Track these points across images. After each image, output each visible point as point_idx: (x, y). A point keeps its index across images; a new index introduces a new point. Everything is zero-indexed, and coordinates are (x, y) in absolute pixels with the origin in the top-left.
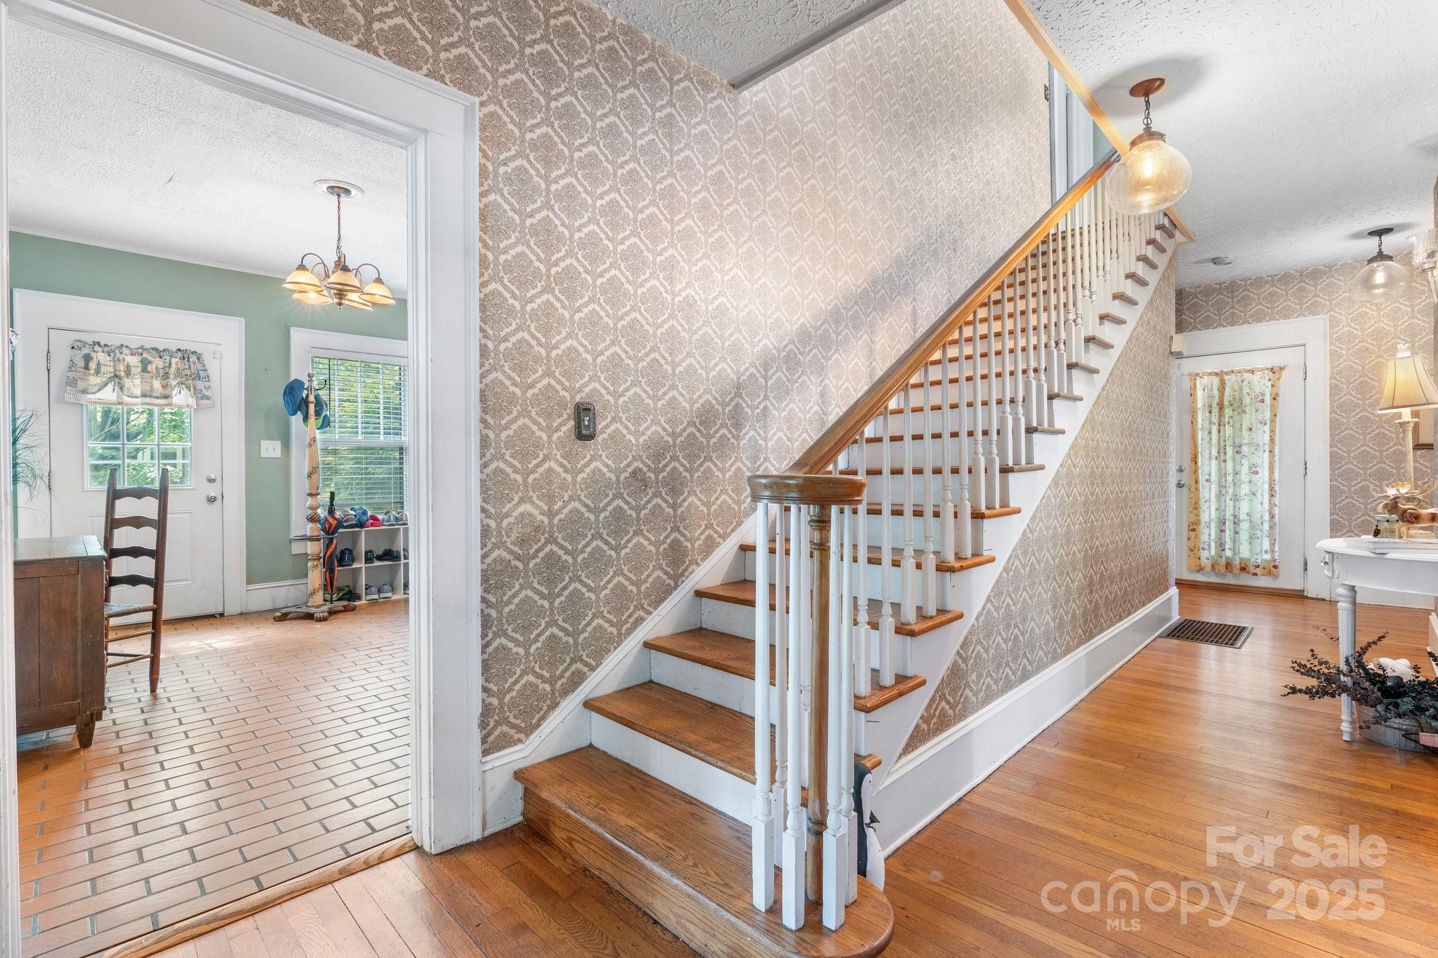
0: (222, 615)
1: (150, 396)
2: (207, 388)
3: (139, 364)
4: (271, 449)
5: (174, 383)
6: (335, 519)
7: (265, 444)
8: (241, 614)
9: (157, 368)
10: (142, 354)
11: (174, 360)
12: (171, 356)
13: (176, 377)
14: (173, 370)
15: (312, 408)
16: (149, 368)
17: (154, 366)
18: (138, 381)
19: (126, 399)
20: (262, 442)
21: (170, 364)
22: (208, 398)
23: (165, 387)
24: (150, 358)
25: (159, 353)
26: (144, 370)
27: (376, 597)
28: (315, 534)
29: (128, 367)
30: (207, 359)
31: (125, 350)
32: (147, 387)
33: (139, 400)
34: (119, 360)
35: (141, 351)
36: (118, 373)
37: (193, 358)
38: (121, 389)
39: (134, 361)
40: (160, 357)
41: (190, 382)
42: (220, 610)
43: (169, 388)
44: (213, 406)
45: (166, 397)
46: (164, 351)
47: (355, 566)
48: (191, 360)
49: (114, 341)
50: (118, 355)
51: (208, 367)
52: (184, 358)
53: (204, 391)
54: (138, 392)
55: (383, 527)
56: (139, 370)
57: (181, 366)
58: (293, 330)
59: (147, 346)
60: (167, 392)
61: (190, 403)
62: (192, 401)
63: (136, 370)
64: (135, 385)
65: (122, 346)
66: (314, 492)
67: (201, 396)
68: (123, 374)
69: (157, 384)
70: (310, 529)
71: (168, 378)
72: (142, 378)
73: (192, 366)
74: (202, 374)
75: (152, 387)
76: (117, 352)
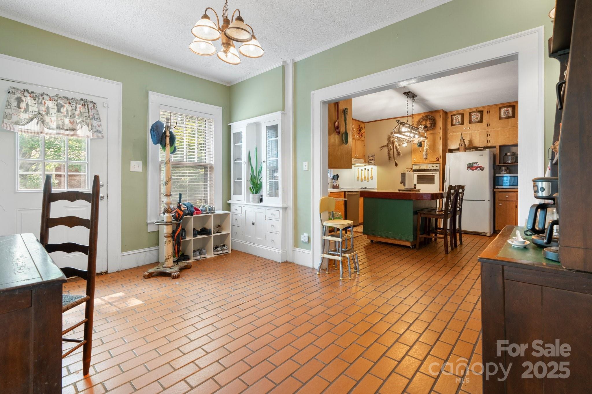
0: (106, 273)
1: (63, 129)
2: (100, 126)
3: (55, 107)
4: (136, 166)
5: (78, 121)
6: (182, 210)
7: (133, 163)
8: (118, 271)
9: (67, 110)
10: (57, 100)
11: (78, 106)
12: (77, 103)
13: (79, 118)
14: (77, 113)
15: (168, 139)
16: (62, 110)
17: (65, 109)
18: (54, 119)
19: (46, 130)
20: (131, 162)
21: (76, 108)
22: (100, 132)
23: (72, 123)
24: (63, 104)
25: (69, 101)
26: (59, 111)
27: (199, 257)
28: (170, 220)
29: (48, 108)
30: (99, 106)
31: (45, 97)
32: (60, 122)
33: (55, 132)
34: (41, 103)
35: (56, 98)
36: (41, 112)
37: (91, 106)
38: (43, 122)
39: (52, 104)
40: (70, 103)
41: (88, 121)
42: (105, 270)
43: (75, 124)
44: (103, 138)
45: (73, 130)
46: (72, 99)
47: (188, 239)
48: (89, 106)
49: (39, 90)
50: (41, 99)
51: (99, 112)
52: (85, 105)
53: (97, 127)
54: (54, 126)
55: (202, 215)
56: (55, 111)
57: (83, 110)
58: (150, 93)
59: (61, 96)
60: (74, 127)
61: (88, 135)
62: (90, 134)
63: (53, 111)
64: (52, 120)
65: (44, 93)
66: (168, 194)
67: (96, 131)
68: (44, 113)
69: (67, 121)
70: (166, 218)
71: (74, 117)
72: (57, 116)
73: (90, 110)
74: (96, 116)
75: (63, 123)
76: (40, 97)
